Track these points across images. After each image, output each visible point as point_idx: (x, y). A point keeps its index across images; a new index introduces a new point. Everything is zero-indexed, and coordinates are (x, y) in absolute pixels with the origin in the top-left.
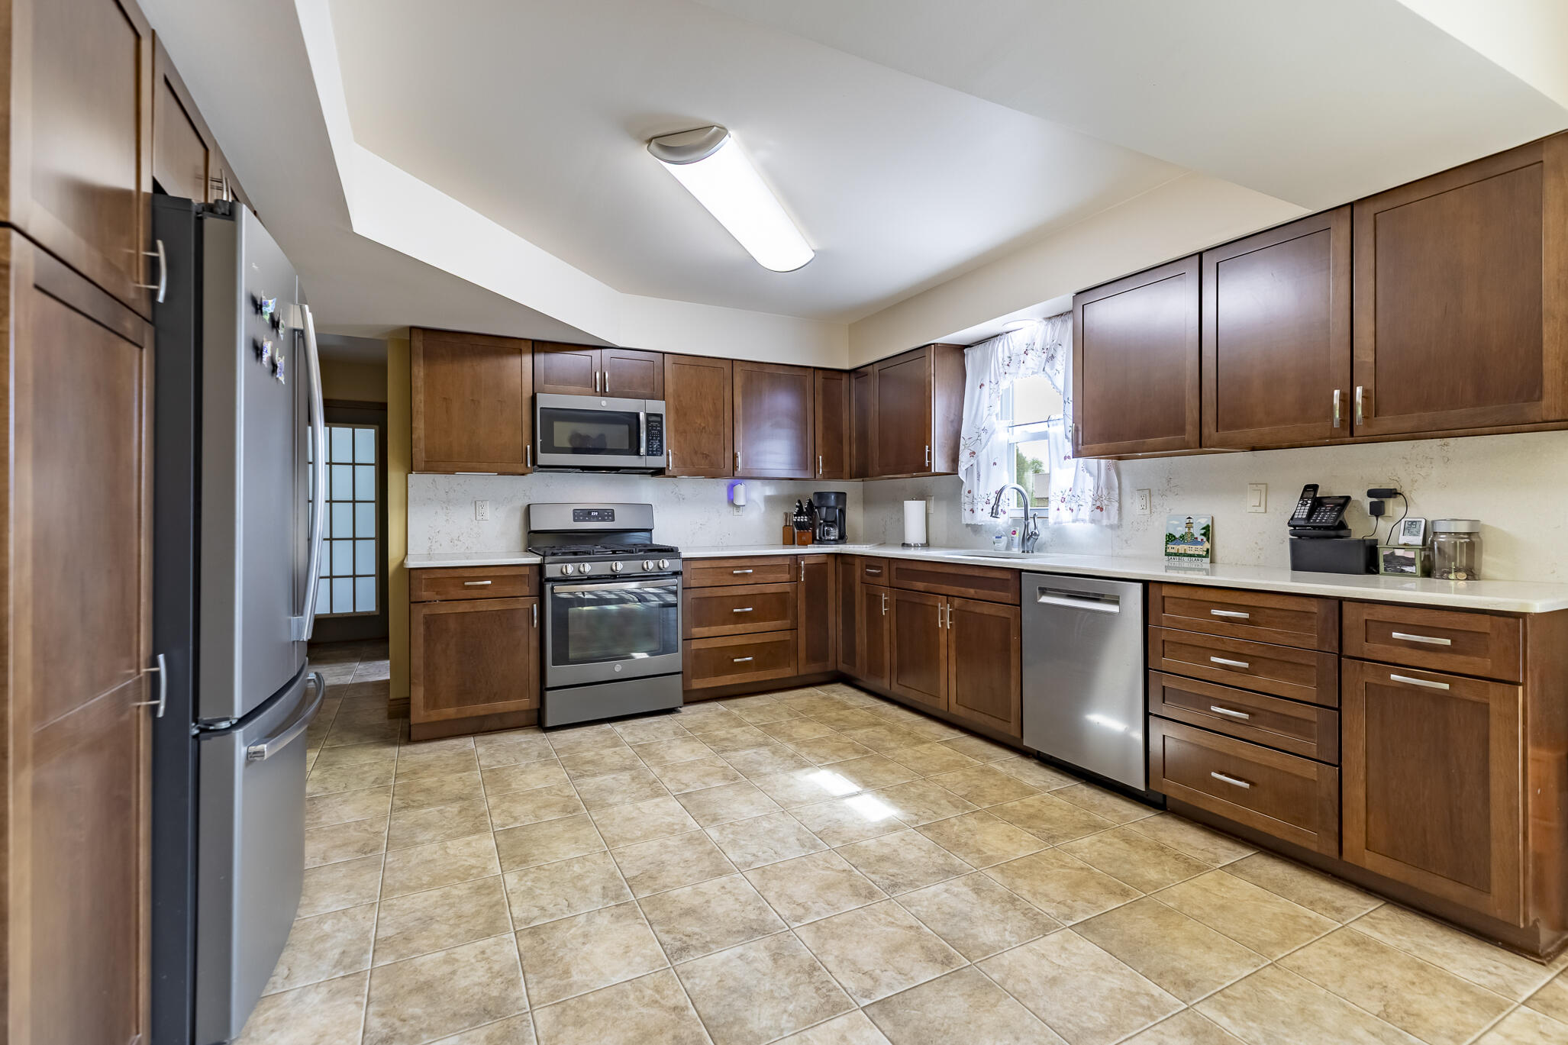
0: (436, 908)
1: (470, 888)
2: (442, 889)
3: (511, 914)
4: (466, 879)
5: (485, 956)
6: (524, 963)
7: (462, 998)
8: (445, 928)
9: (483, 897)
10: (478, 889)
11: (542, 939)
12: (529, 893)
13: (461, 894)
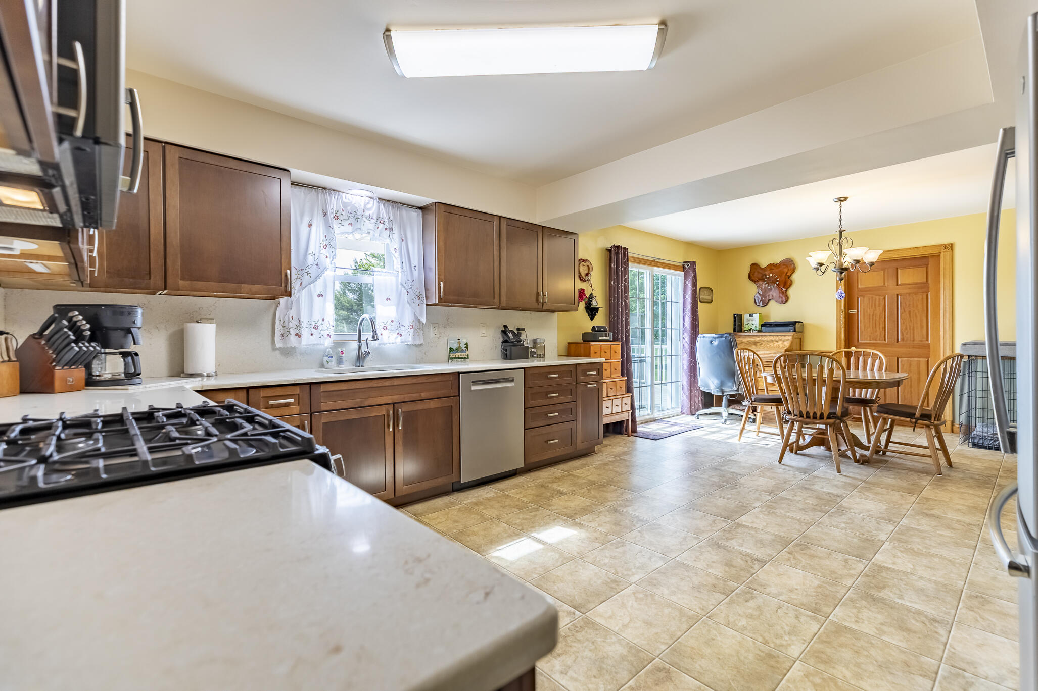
0: (873, 672)
1: (834, 668)
2: (857, 685)
3: (820, 629)
4: (830, 678)
5: (856, 619)
6: (837, 603)
7: (883, 611)
8: (873, 652)
9: (829, 654)
10: (827, 662)
11: (816, 605)
12: (793, 632)
13: (844, 670)
